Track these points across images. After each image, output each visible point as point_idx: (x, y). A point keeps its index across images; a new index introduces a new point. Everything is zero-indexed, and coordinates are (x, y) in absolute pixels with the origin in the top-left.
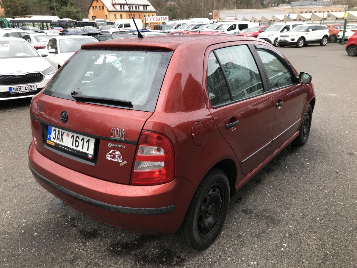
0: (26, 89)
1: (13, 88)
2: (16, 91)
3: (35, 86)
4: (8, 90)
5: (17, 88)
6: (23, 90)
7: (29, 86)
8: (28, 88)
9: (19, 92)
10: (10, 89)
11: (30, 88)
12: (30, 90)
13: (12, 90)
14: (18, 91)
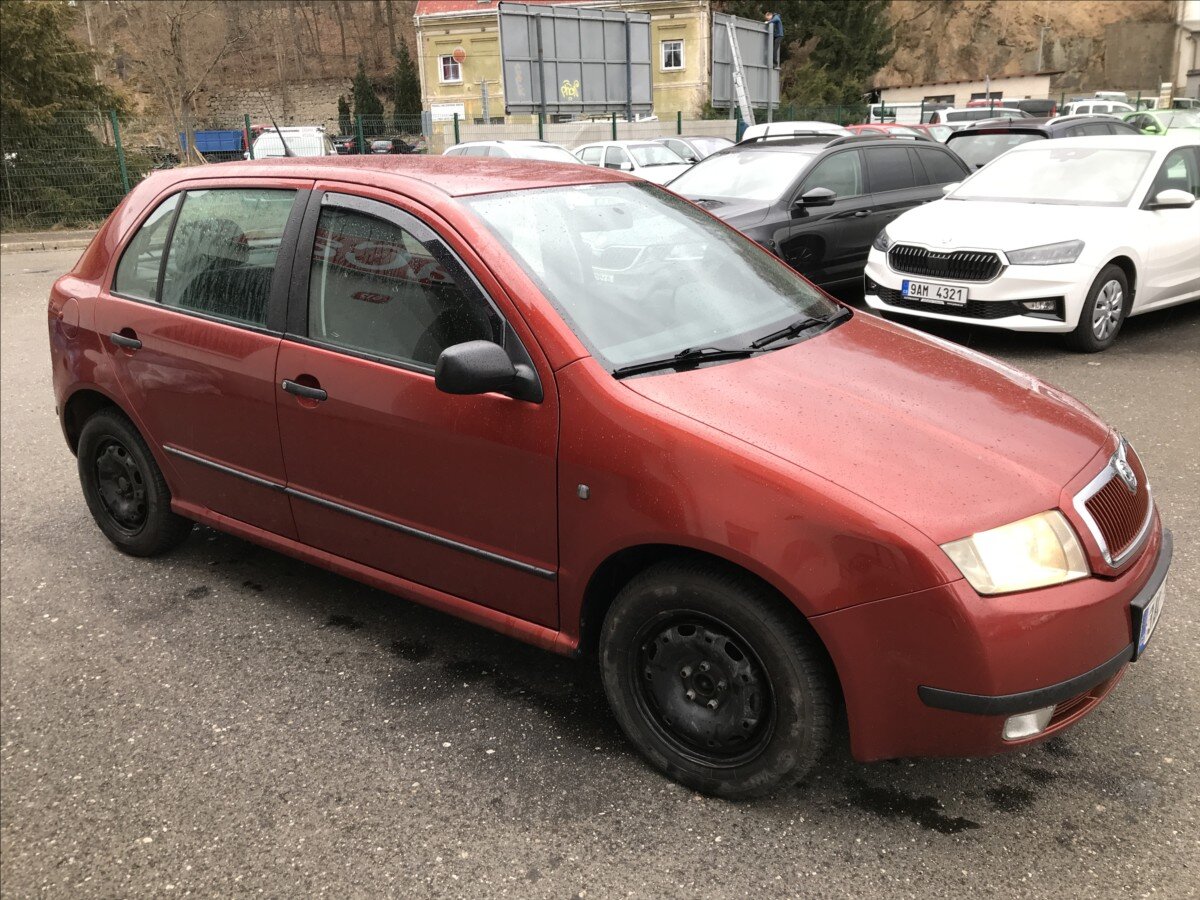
0: (940, 295)
1: (910, 284)
2: (915, 295)
3: (964, 292)
4: (899, 287)
5: (920, 287)
6: (931, 297)
7: (950, 289)
8: (943, 293)
9: (920, 299)
10: (905, 283)
11: (950, 293)
12: (948, 300)
13: (907, 289)
14: (919, 296)
